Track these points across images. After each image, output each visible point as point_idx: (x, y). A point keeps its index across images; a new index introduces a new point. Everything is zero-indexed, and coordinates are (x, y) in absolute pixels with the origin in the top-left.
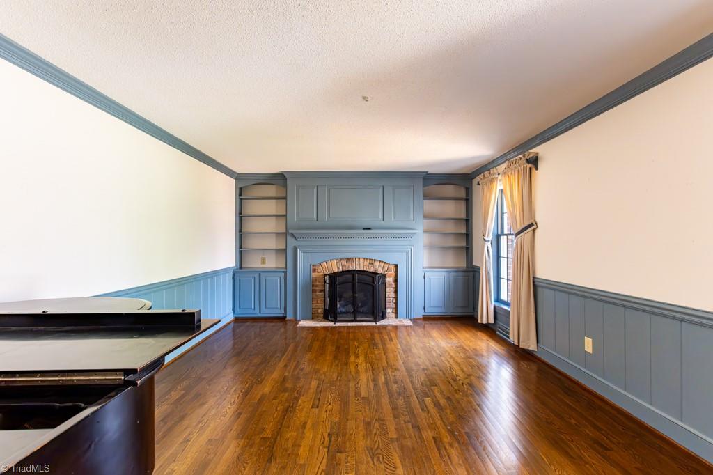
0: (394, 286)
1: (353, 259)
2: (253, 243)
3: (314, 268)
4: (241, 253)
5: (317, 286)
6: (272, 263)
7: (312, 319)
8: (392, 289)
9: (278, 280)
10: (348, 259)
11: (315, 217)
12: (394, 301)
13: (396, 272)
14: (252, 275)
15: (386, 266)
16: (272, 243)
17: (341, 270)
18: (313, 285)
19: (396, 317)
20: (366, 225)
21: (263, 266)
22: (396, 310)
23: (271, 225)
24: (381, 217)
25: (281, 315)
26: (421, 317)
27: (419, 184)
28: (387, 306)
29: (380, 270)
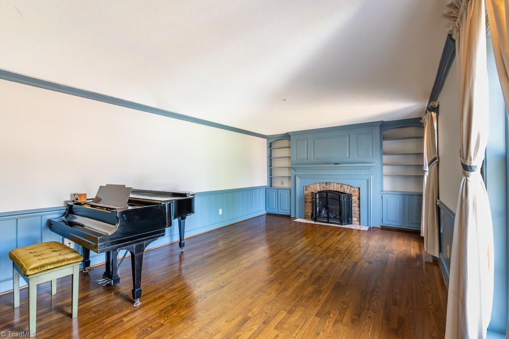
0: (358, 203)
1: (330, 183)
2: (276, 173)
3: (306, 188)
4: (271, 179)
5: (307, 199)
6: (286, 184)
7: (305, 218)
8: (357, 205)
9: (287, 194)
10: (326, 183)
11: (306, 157)
12: (358, 213)
13: (359, 193)
14: (274, 190)
15: (352, 189)
16: (286, 173)
17: (322, 190)
18: (305, 198)
19: (360, 225)
20: (337, 161)
21: (282, 186)
22: (360, 220)
23: (285, 163)
24: (348, 155)
25: (289, 214)
26: (380, 227)
27: (377, 131)
28: (353, 216)
29: (347, 191)
